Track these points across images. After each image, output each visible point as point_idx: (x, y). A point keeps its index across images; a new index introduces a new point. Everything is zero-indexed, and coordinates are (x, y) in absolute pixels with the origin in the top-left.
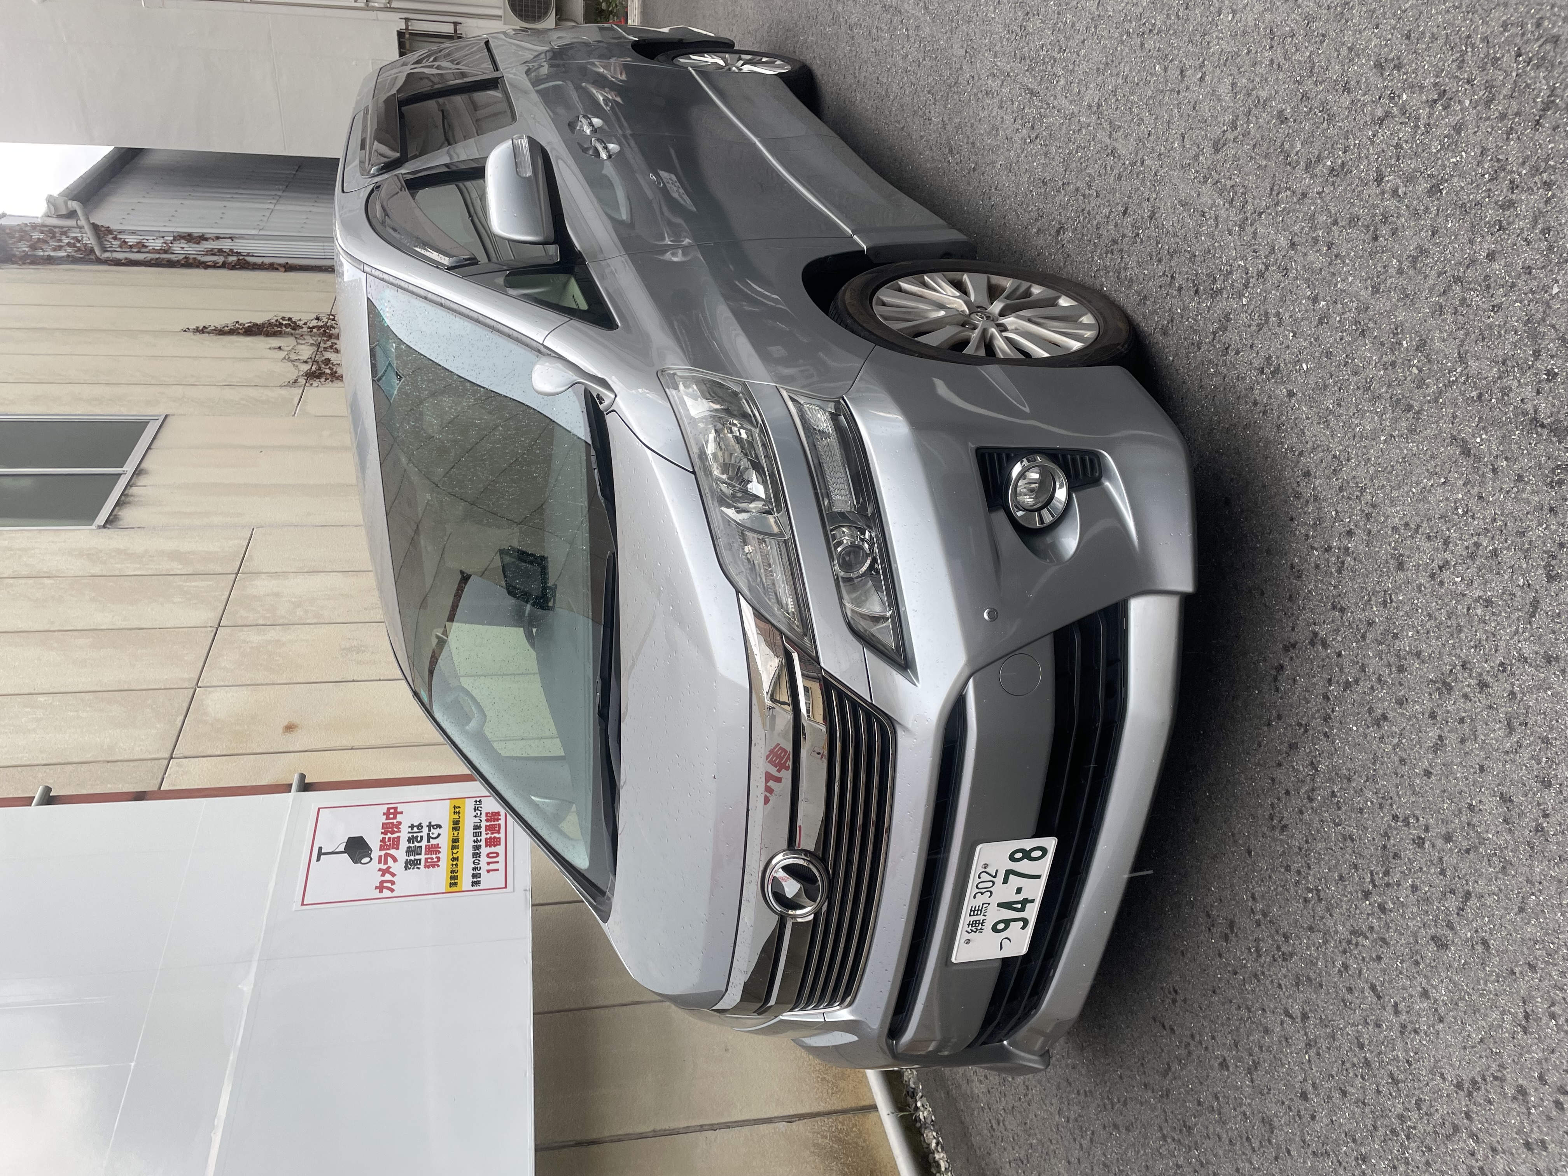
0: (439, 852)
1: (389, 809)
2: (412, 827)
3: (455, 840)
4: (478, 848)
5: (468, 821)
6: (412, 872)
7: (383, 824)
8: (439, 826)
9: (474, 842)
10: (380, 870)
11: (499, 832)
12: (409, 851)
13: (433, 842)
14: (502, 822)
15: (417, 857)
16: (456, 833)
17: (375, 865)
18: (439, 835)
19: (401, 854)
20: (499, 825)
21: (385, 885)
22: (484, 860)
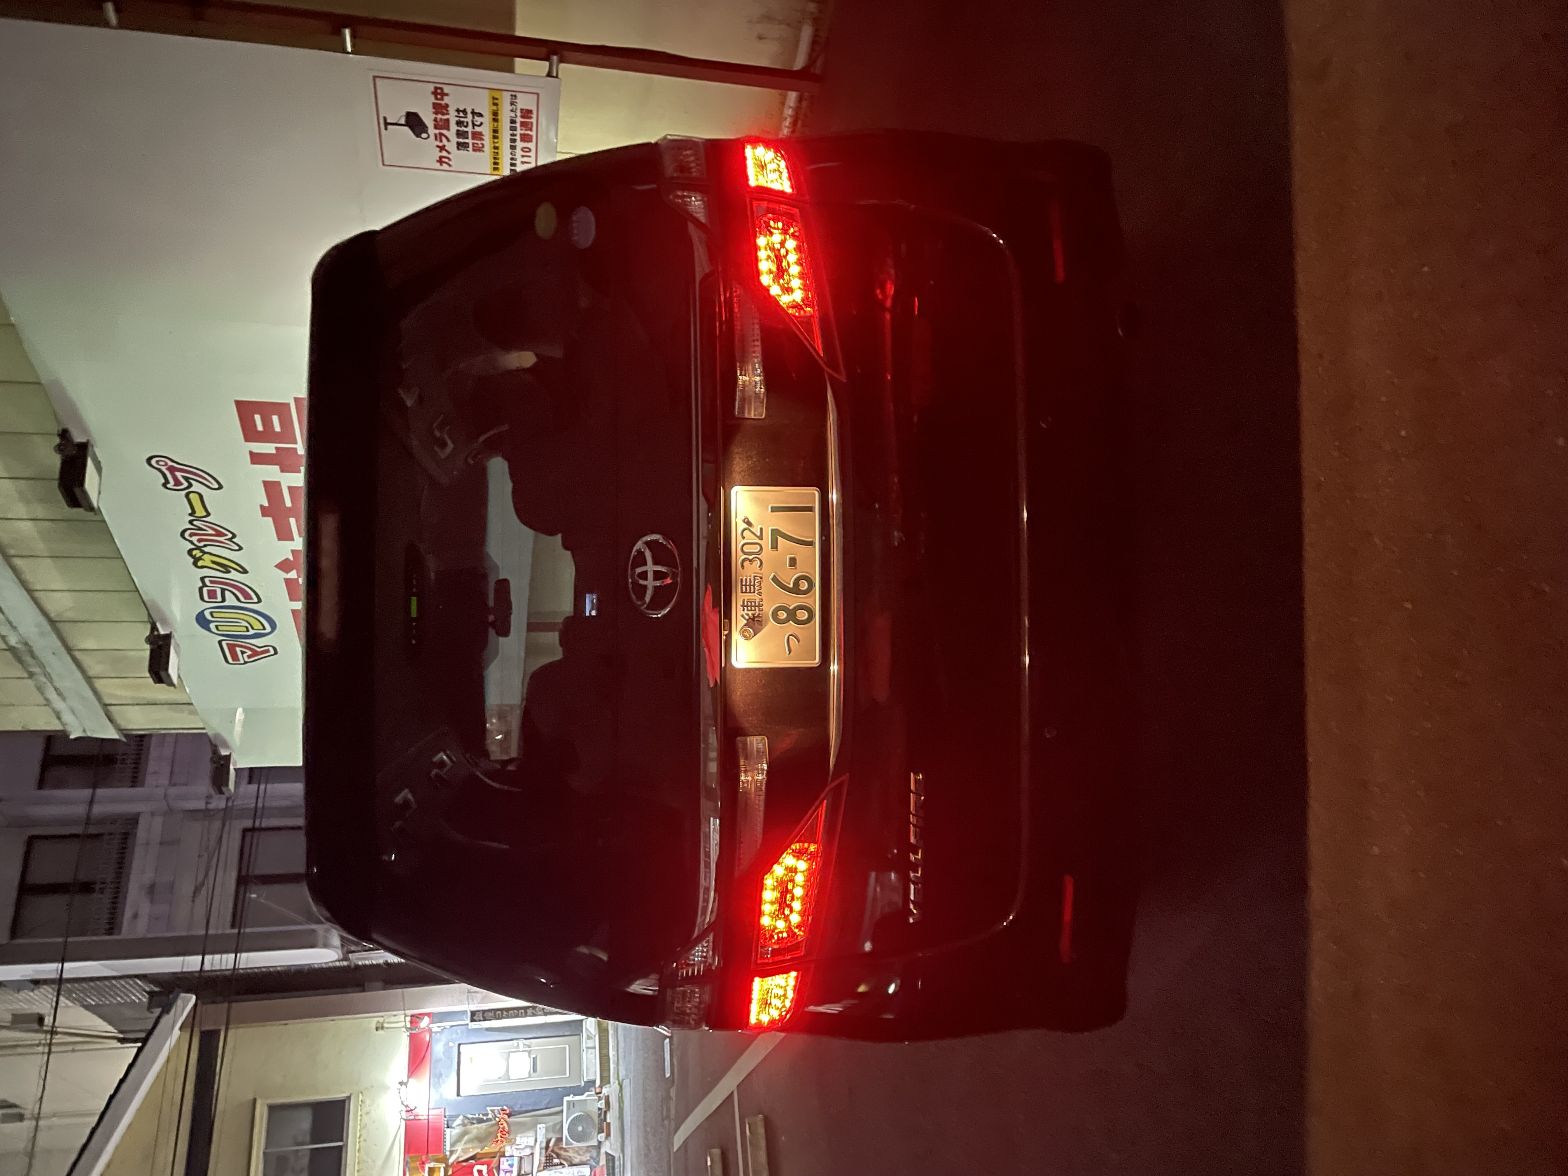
0: (483, 140)
1: (436, 88)
2: (458, 111)
3: (495, 131)
4: (513, 141)
5: (506, 115)
6: (462, 152)
7: (434, 104)
8: (480, 115)
9: (512, 135)
10: (438, 146)
11: (531, 130)
12: (459, 134)
13: (477, 129)
14: (534, 120)
15: (466, 141)
16: (496, 124)
17: (432, 142)
18: (481, 124)
19: (451, 134)
20: (532, 123)
21: (444, 160)
22: (519, 152)
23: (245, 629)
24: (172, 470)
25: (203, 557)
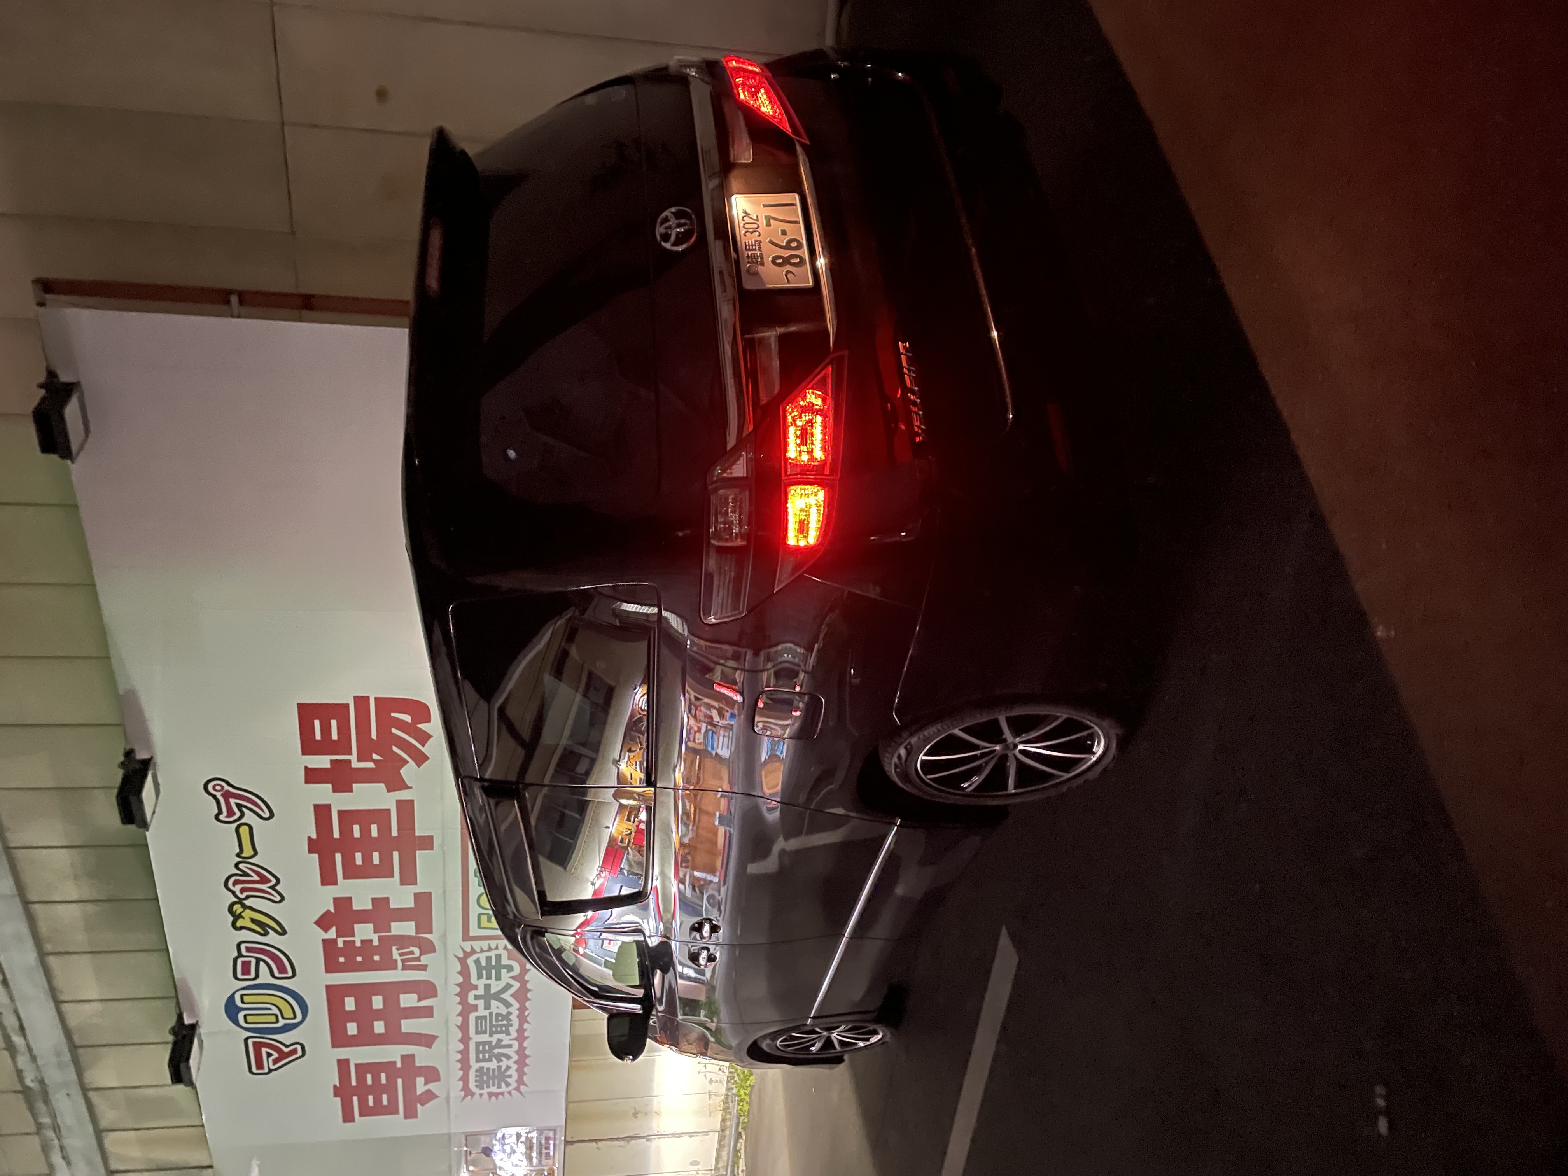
23: (273, 1019)
24: (227, 795)
25: (243, 914)
